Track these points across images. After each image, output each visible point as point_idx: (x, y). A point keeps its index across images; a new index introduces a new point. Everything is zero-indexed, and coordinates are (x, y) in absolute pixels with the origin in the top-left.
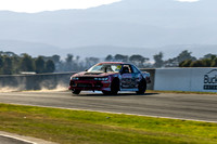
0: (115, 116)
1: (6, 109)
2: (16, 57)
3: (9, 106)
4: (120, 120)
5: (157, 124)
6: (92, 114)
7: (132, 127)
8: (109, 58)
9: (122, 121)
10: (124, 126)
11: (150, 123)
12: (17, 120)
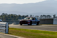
0: (43, 31)
1: (14, 29)
2: (17, 16)
3: (15, 29)
4: (44, 32)
5: (54, 33)
6: (37, 31)
7: (47, 34)
8: (41, 16)
9: (45, 32)
10: (45, 34)
11: (52, 33)
12: (17, 32)
